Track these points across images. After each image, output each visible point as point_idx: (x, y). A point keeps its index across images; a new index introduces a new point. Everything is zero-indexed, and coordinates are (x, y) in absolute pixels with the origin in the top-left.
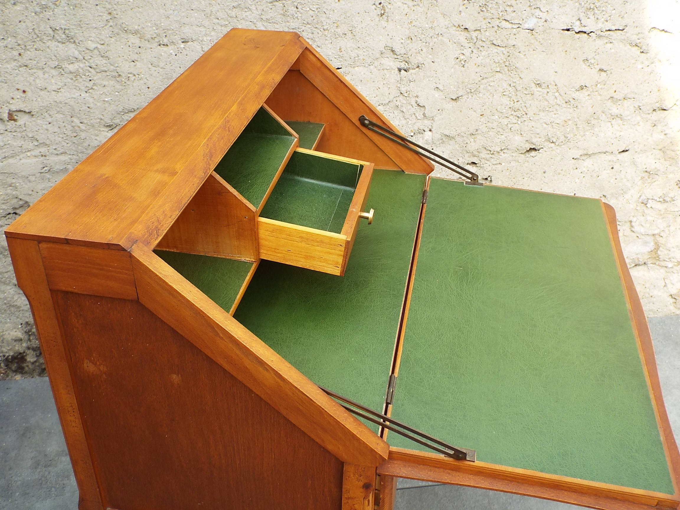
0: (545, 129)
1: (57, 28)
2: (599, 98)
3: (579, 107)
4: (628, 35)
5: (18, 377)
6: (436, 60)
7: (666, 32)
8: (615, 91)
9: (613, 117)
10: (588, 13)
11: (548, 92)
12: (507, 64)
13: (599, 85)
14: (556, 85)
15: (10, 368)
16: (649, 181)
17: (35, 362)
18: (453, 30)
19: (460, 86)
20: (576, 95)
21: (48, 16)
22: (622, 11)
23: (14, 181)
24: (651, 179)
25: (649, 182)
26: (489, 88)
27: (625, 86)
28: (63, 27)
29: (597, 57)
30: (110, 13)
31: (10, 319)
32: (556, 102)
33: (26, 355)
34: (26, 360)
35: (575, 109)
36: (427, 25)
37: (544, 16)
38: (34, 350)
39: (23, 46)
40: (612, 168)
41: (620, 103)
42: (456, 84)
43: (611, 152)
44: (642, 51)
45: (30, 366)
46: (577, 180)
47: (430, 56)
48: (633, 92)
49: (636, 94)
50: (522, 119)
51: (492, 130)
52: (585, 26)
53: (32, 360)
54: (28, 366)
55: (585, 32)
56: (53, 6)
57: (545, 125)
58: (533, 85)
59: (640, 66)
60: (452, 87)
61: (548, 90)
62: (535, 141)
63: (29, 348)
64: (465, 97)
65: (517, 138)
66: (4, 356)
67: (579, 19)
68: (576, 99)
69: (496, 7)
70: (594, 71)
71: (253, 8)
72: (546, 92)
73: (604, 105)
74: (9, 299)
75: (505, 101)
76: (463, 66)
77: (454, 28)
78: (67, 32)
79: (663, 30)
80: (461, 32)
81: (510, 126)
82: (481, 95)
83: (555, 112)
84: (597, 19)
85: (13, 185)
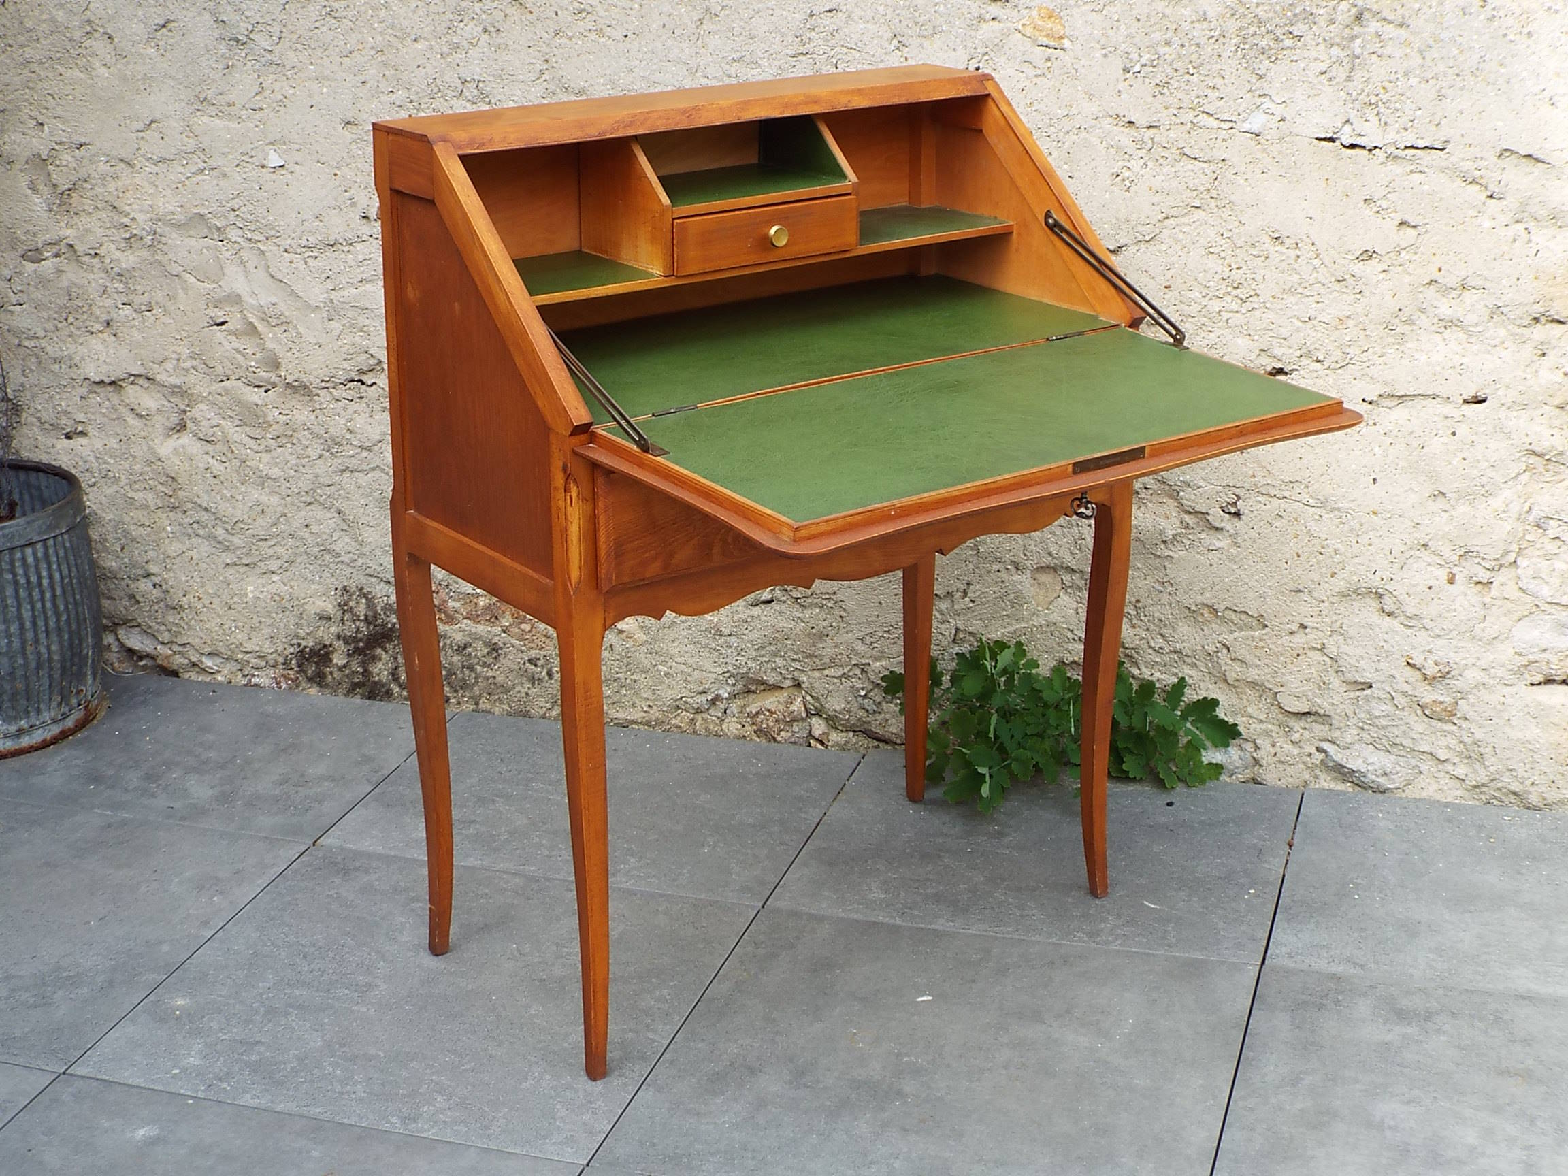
0: (1298, 330)
1: (468, 79)
2: (1407, 279)
3: (1366, 293)
4: (1454, 159)
5: (314, 691)
6: (1075, 175)
7: (1538, 160)
8: (1440, 270)
9: (1443, 324)
10: (1366, 111)
11: (1298, 257)
12: (1214, 193)
13: (1403, 253)
14: (1313, 244)
15: (304, 672)
16: (1548, 475)
17: (345, 666)
18: (1106, 123)
19: (1123, 227)
20: (1358, 268)
21: (458, 61)
22: (1434, 114)
23: (367, 322)
24: (1551, 473)
25: (1548, 480)
26: (1181, 236)
27: (1460, 260)
28: (476, 77)
29: (1392, 196)
30: (547, 61)
31: (321, 577)
32: (1316, 278)
33: (333, 652)
34: (331, 661)
35: (1358, 296)
36: (1059, 111)
37: (1279, 111)
38: (346, 640)
39: (416, 104)
40: (1454, 434)
41: (1454, 294)
42: (1114, 221)
43: (1445, 396)
44: (1489, 194)
45: (337, 675)
46: (1377, 450)
47: (1065, 167)
48: (1479, 275)
49: (1486, 279)
50: (1248, 306)
51: (1190, 319)
52: (1360, 135)
53: (340, 663)
54: (331, 673)
55: (1364, 147)
56: (466, 45)
57: (1300, 324)
58: (1267, 239)
59: (1488, 224)
60: (1106, 226)
61: (1298, 252)
62: (1280, 354)
63: (338, 637)
64: (1133, 249)
65: (1242, 341)
66: (299, 645)
67: (1347, 121)
68: (1357, 276)
69: (1187, 88)
70: (1391, 224)
71: (765, 63)
72: (1294, 257)
73: (1421, 296)
74: (325, 537)
75: (1212, 263)
76: (1128, 190)
77: (1110, 120)
78: (481, 85)
79: (1529, 156)
80: (1122, 129)
81: (1225, 315)
82: (1164, 247)
83: (1316, 298)
84: (1386, 123)
85: (365, 329)
